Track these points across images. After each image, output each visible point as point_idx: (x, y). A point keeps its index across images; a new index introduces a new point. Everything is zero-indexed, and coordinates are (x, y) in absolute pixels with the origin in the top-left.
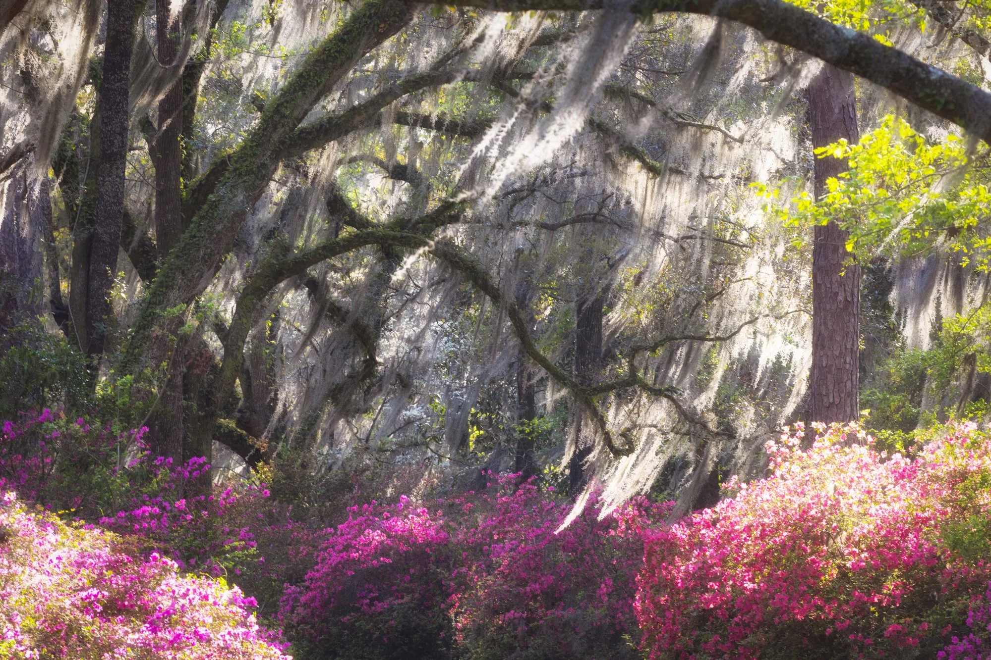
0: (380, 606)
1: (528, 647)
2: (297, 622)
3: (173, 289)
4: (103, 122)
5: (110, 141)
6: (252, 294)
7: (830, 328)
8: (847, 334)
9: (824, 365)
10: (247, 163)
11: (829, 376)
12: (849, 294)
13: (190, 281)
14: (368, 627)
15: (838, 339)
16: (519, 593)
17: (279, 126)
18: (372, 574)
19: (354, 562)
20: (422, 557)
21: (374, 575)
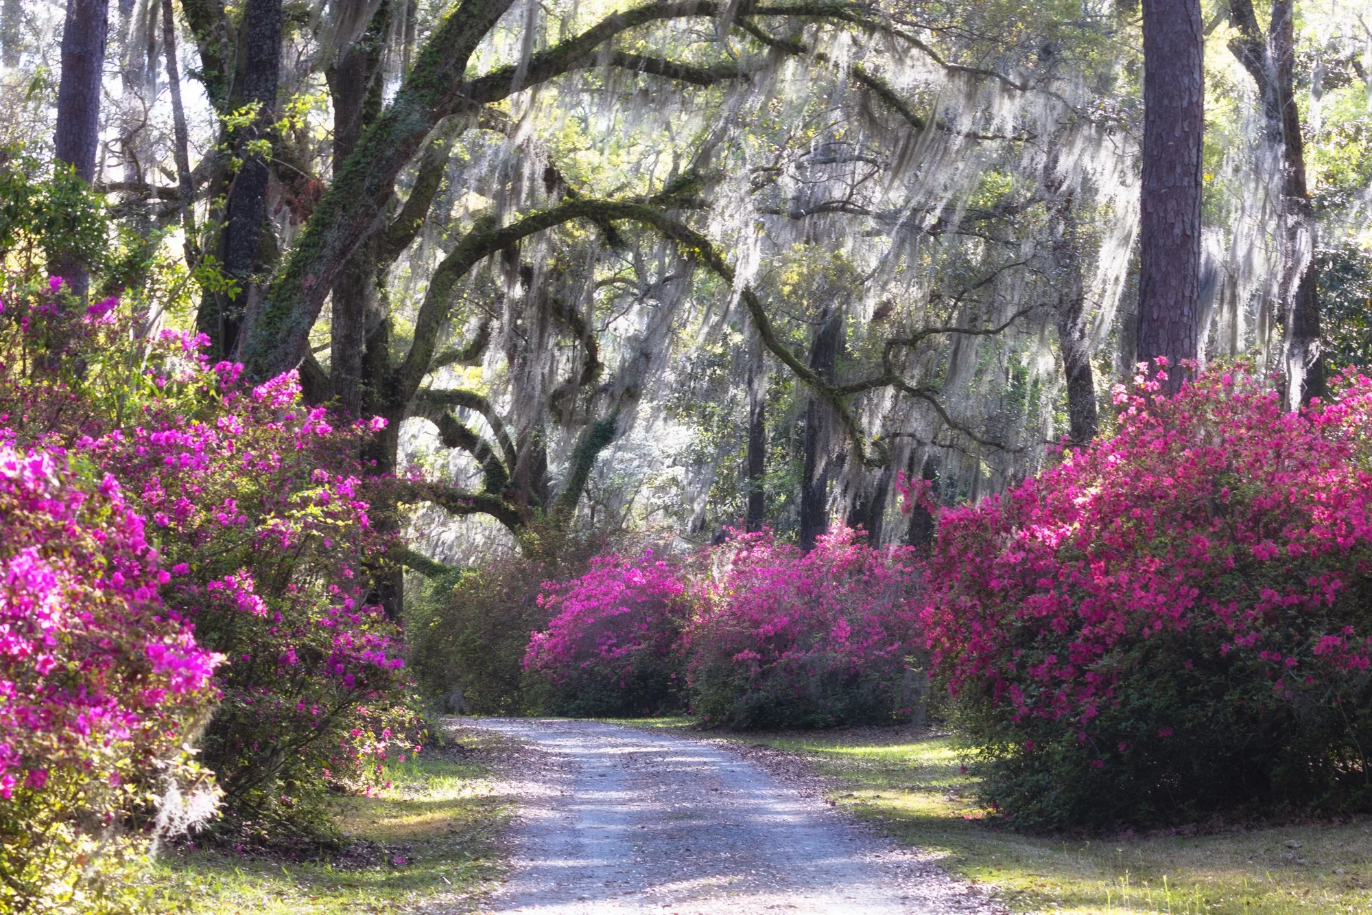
0: (619, 652)
1: (759, 690)
2: (541, 667)
3: (331, 228)
4: (250, 24)
5: (258, 46)
7: (1164, 269)
8: (1185, 278)
9: (1155, 317)
10: (425, 73)
11: (1161, 331)
12: (1188, 226)
13: (353, 218)
14: (606, 672)
15: (1173, 284)
16: (751, 634)
17: (466, 28)
18: (611, 622)
19: (595, 610)
20: (659, 606)
21: (614, 623)
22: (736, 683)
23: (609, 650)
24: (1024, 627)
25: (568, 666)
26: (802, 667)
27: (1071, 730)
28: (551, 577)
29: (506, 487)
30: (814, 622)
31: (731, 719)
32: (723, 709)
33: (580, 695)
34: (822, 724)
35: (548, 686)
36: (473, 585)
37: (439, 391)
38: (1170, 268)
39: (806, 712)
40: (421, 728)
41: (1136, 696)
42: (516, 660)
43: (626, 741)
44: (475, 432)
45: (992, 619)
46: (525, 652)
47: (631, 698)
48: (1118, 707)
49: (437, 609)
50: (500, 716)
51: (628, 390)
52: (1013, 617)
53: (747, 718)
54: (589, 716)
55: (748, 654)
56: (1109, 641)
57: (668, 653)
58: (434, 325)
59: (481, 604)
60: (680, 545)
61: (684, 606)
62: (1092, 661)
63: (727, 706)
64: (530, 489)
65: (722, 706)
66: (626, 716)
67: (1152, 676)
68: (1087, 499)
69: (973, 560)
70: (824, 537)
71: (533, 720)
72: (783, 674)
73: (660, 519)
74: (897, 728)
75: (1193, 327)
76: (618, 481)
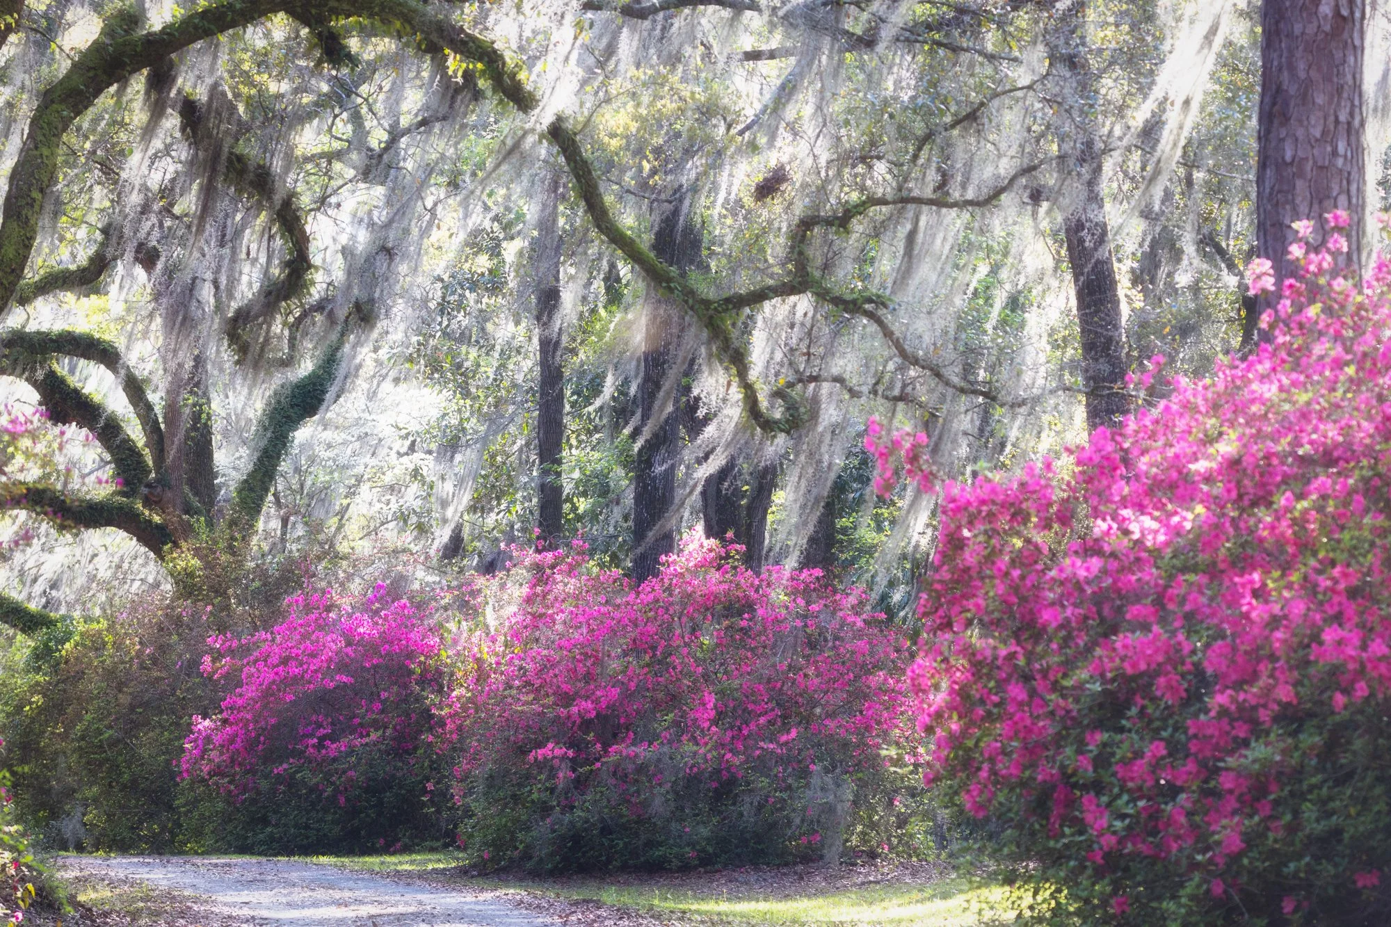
0: (336, 748)
1: (572, 808)
2: (209, 773)
6: (62, 101)
7: (1302, 75)
8: (1339, 91)
9: (1288, 158)
11: (1300, 184)
14: (314, 781)
15: (1320, 101)
16: (558, 717)
18: (322, 699)
19: (296, 680)
20: (400, 674)
21: (326, 700)
22: (535, 796)
23: (320, 746)
24: (1104, 692)
25: (251, 771)
26: (641, 769)
27: (1197, 877)
28: (222, 628)
29: (149, 485)
30: (661, 696)
31: (527, 856)
32: (513, 839)
33: (273, 819)
34: (676, 863)
35: (220, 806)
36: (97, 644)
37: (38, 333)
38: (1313, 73)
39: (650, 844)
40: (23, 880)
41: (1314, 816)
42: (168, 762)
43: (359, 894)
44: (97, 398)
45: (1045, 677)
46: (183, 750)
47: (356, 822)
48: (1281, 834)
49: (37, 684)
50: (141, 854)
51: (358, 306)
52: (1083, 675)
53: (552, 854)
54: (290, 853)
55: (552, 750)
56: (1264, 716)
57: (416, 748)
58: (36, 194)
59: (110, 673)
60: (421, 578)
61: (440, 673)
62: (1231, 753)
63: (520, 836)
64: (186, 489)
65: (512, 834)
66: (350, 852)
67: (1344, 778)
68: (1214, 465)
69: (1007, 574)
70: (673, 557)
71: (198, 860)
72: (611, 781)
73: (391, 535)
74: (800, 868)
75: (1354, 175)
76: (323, 478)
